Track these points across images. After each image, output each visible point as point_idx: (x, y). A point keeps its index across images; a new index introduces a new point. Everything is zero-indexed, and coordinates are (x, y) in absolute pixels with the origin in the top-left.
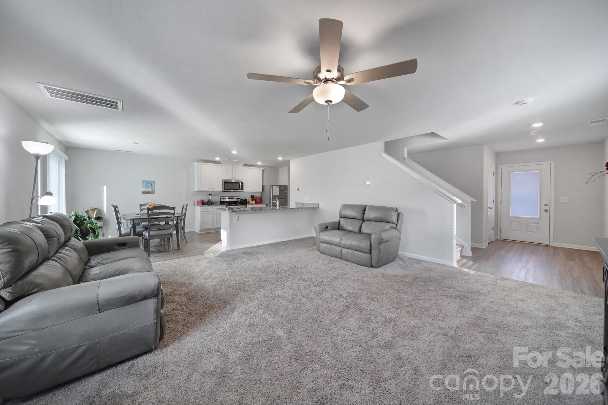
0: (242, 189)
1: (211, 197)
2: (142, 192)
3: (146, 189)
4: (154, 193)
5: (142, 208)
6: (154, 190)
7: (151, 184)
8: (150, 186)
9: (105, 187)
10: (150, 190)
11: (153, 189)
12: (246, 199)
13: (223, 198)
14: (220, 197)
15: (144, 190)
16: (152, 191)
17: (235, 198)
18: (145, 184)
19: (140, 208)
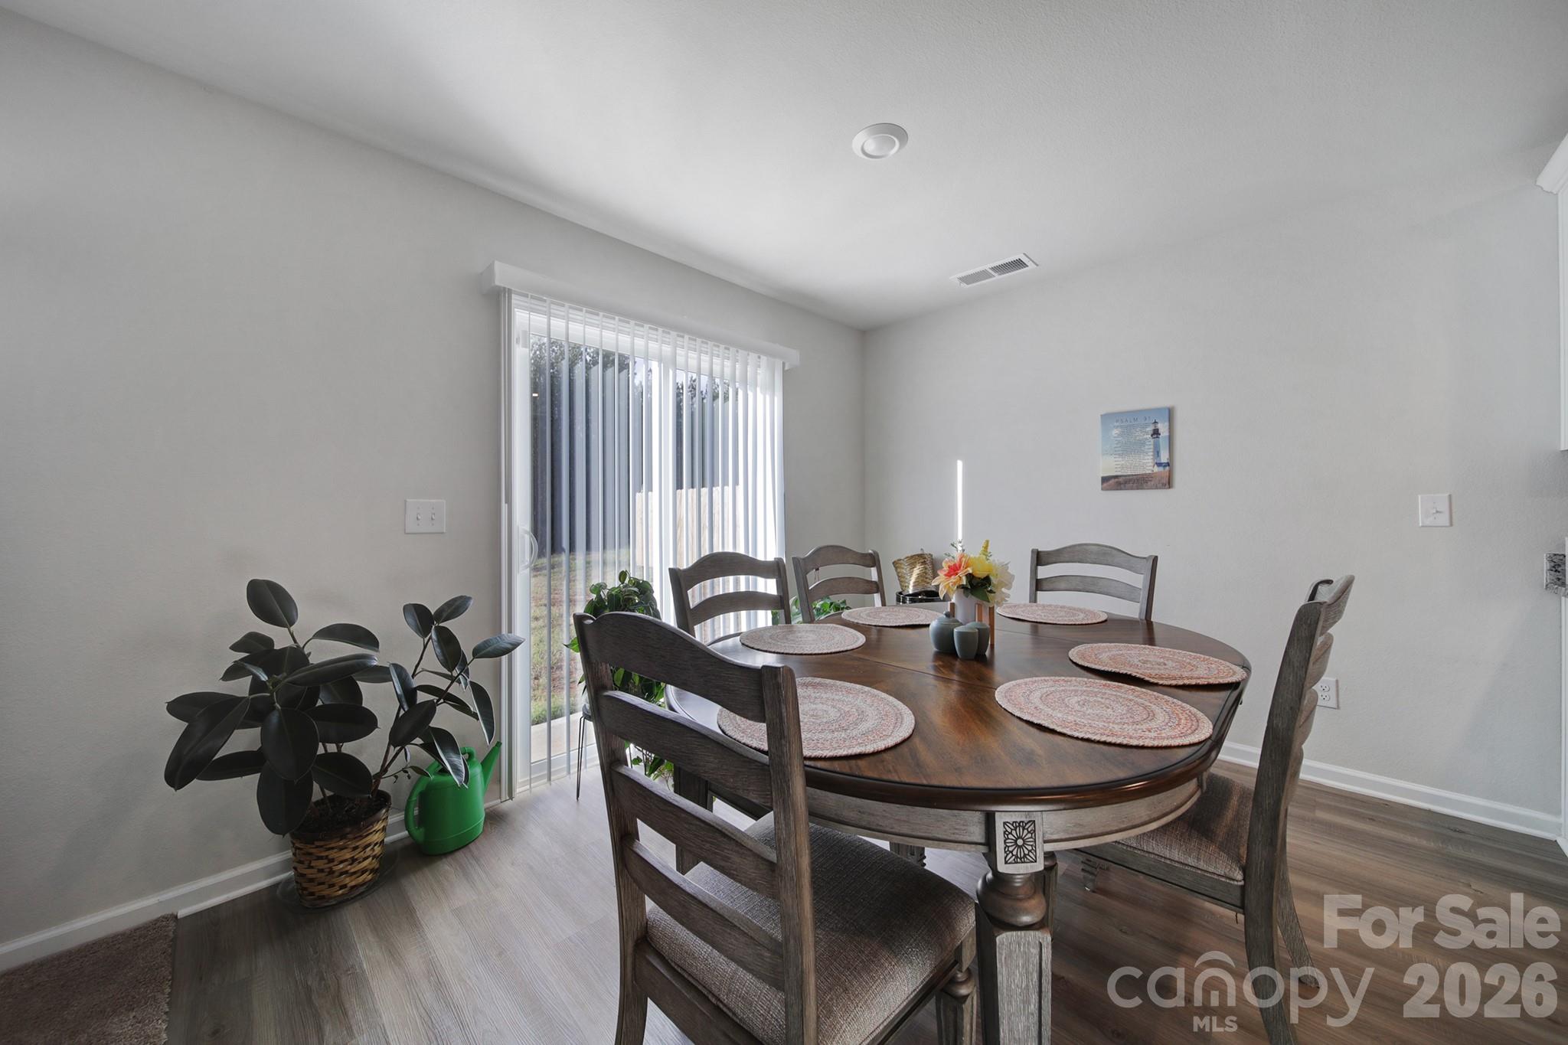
2: (1105, 480)
3: (1121, 461)
4: (1169, 484)
5: (1044, 572)
6: (1168, 464)
7: (1150, 429)
8: (1143, 443)
9: (960, 464)
10: (1145, 464)
11: (1164, 459)
15: (1113, 465)
16: (1156, 469)
18: (1115, 432)
19: (1034, 572)
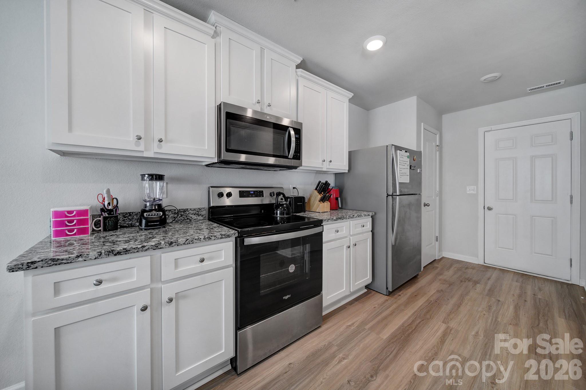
0: (298, 156)
1: (161, 188)
12: (301, 195)
13: (221, 195)
14: (205, 187)
17: (266, 192)
